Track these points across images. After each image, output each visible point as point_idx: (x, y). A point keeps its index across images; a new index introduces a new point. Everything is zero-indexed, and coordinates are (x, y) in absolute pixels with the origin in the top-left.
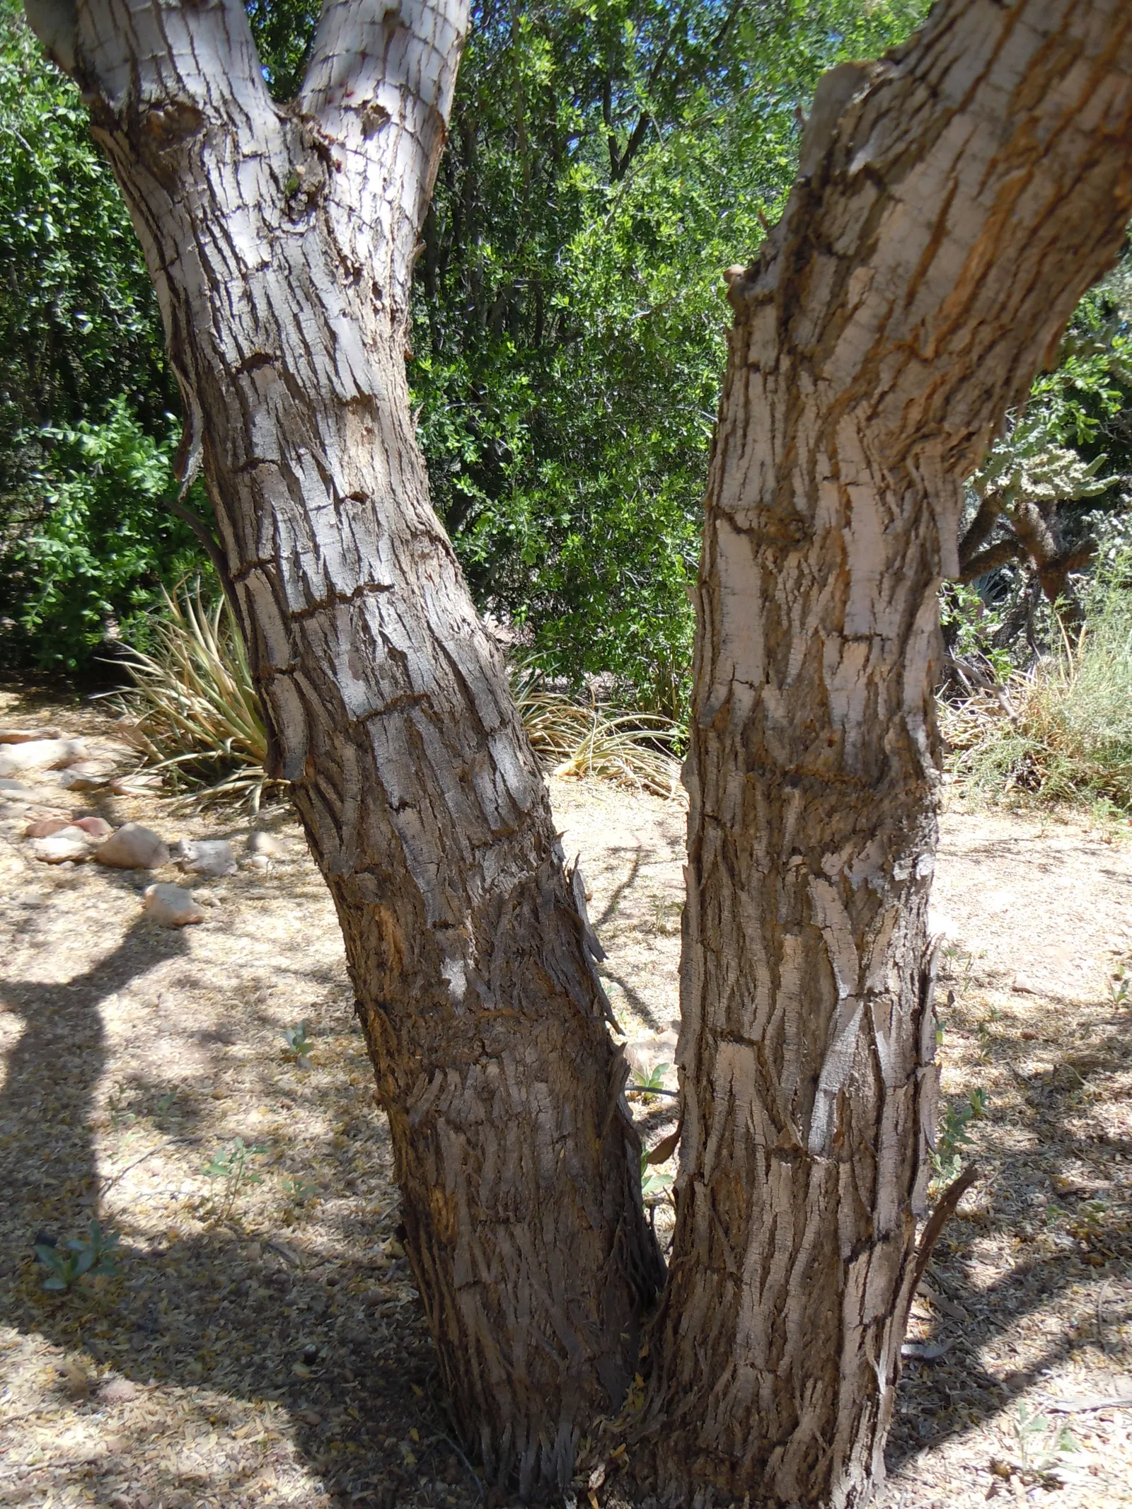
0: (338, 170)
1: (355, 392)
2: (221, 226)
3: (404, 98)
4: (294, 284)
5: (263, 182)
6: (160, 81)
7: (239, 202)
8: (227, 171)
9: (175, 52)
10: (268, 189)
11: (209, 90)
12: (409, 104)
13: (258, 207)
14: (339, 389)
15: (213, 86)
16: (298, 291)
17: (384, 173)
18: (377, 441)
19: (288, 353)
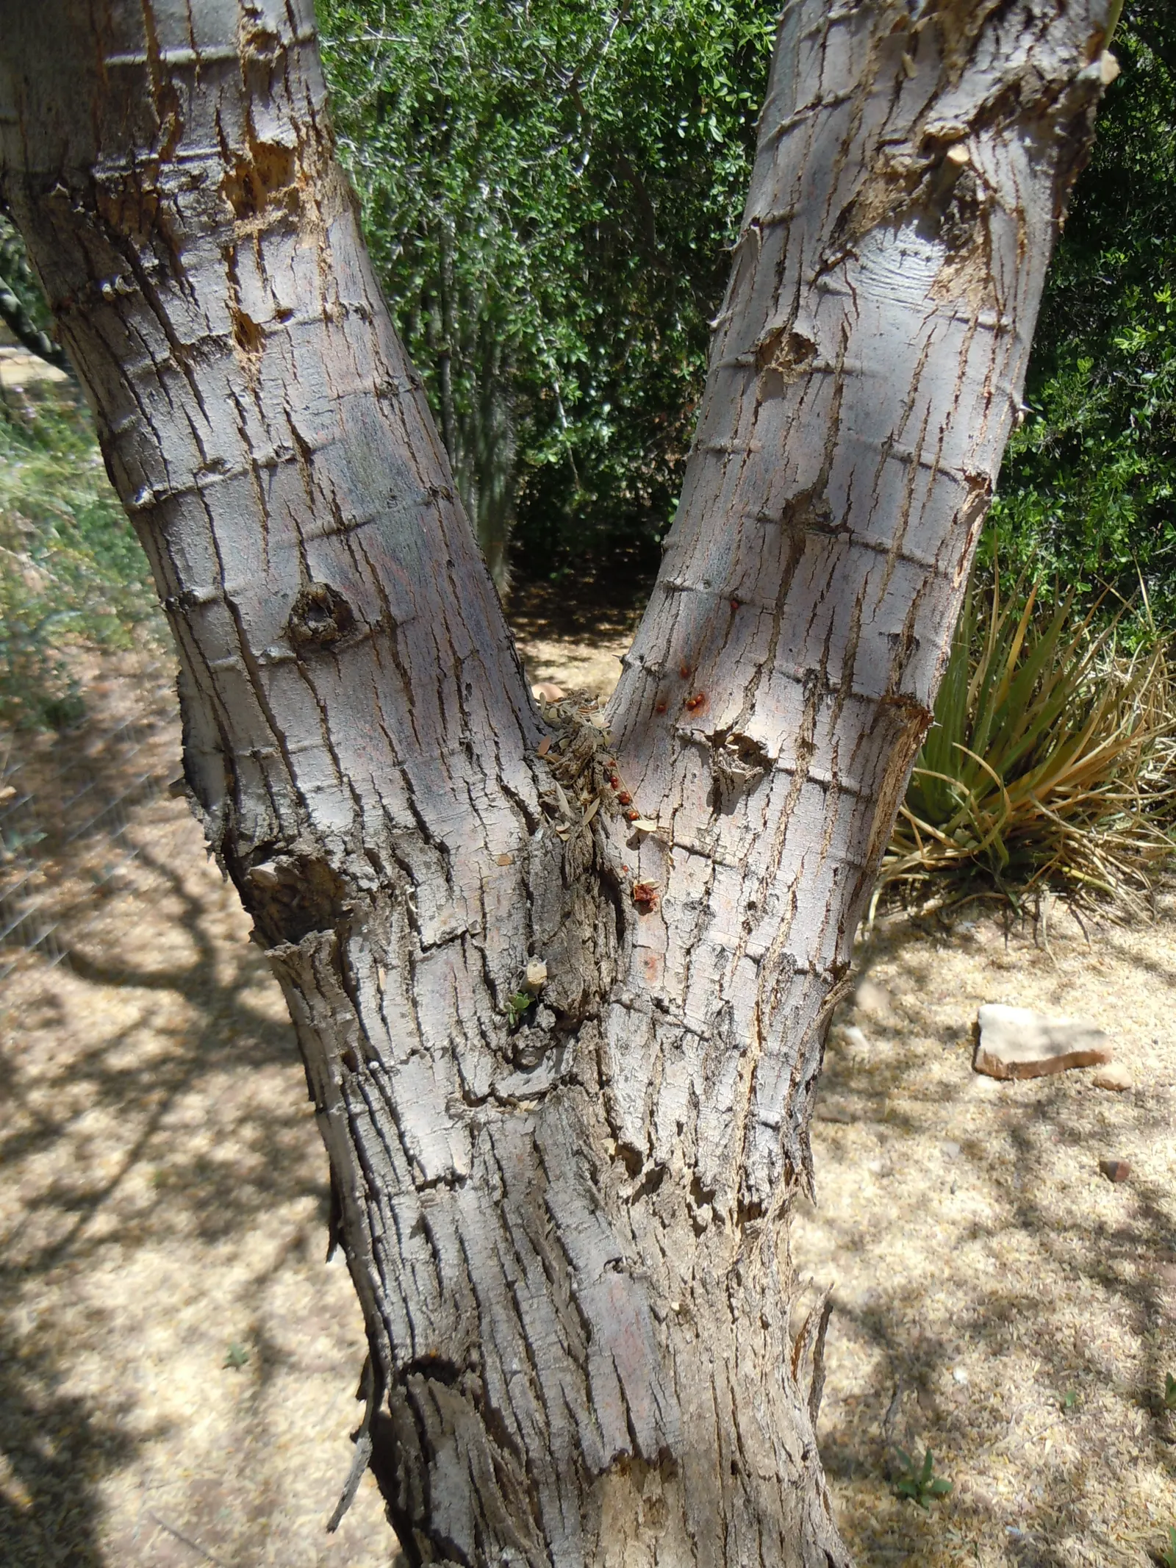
0: (644, 905)
1: (622, 1441)
2: (382, 1089)
3: (812, 703)
4: (512, 1219)
5: (465, 992)
6: (270, 799)
7: (414, 1042)
8: (391, 982)
9: (291, 746)
10: (475, 1006)
11: (359, 814)
12: (824, 717)
13: (452, 1053)
14: (588, 1437)
15: (369, 802)
16: (518, 1234)
17: (752, 890)
18: (671, 1522)
19: (490, 1360)
